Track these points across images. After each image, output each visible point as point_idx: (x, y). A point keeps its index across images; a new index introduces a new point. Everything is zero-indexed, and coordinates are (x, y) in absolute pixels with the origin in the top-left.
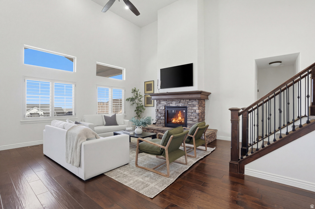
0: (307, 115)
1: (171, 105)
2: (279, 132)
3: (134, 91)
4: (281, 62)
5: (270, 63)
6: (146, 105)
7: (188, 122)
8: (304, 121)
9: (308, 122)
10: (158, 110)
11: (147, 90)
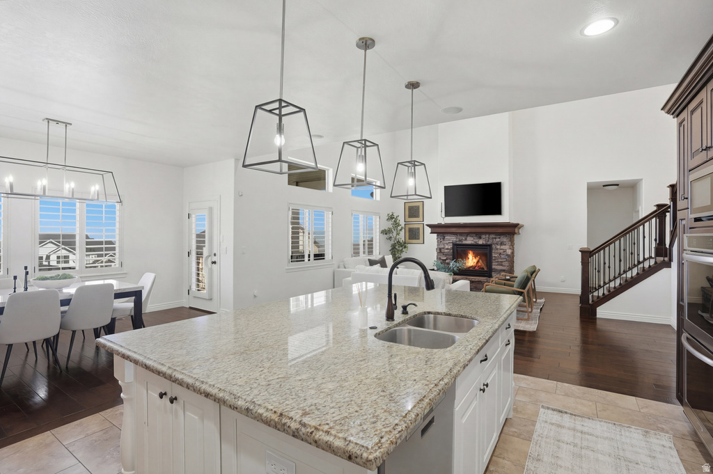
0: (653, 256)
1: (465, 242)
2: (624, 276)
3: (391, 217)
4: (618, 185)
5: (604, 186)
6: (407, 240)
7: (495, 266)
8: (652, 262)
9: (656, 263)
10: (440, 249)
11: (410, 217)
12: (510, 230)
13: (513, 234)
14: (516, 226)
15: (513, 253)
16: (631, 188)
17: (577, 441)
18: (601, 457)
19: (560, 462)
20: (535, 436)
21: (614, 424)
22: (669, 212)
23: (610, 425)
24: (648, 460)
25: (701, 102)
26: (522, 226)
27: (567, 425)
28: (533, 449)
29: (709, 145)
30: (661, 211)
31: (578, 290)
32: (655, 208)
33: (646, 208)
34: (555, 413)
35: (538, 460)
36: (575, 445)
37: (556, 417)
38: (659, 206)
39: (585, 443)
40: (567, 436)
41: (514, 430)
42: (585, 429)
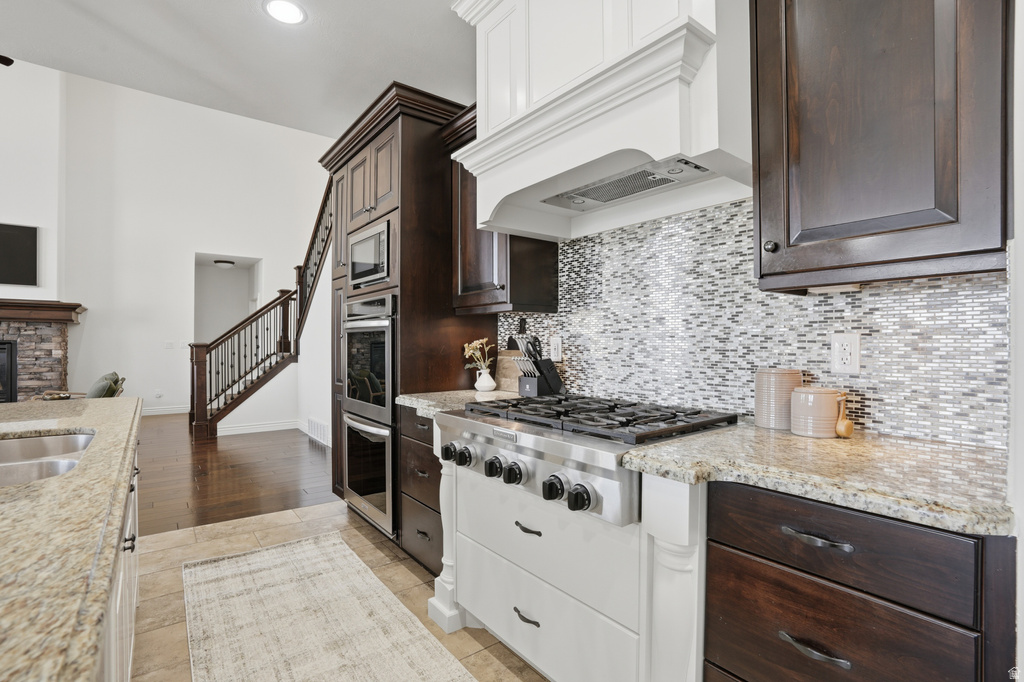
4: (233, 263)
5: (216, 262)
8: (274, 359)
12: (63, 314)
13: (68, 322)
14: (73, 308)
15: (65, 357)
16: (247, 269)
17: (250, 585)
18: (282, 588)
19: (238, 623)
20: (189, 610)
21: (284, 545)
22: (294, 299)
23: (280, 549)
24: (328, 565)
25: (364, 161)
26: (86, 310)
27: (228, 573)
28: (193, 628)
29: (373, 205)
30: (285, 298)
31: (184, 405)
32: (278, 295)
33: (266, 294)
34: (205, 566)
35: (208, 637)
36: (249, 591)
37: (210, 572)
38: (283, 292)
39: (259, 584)
40: (233, 586)
41: (149, 620)
42: (253, 567)
